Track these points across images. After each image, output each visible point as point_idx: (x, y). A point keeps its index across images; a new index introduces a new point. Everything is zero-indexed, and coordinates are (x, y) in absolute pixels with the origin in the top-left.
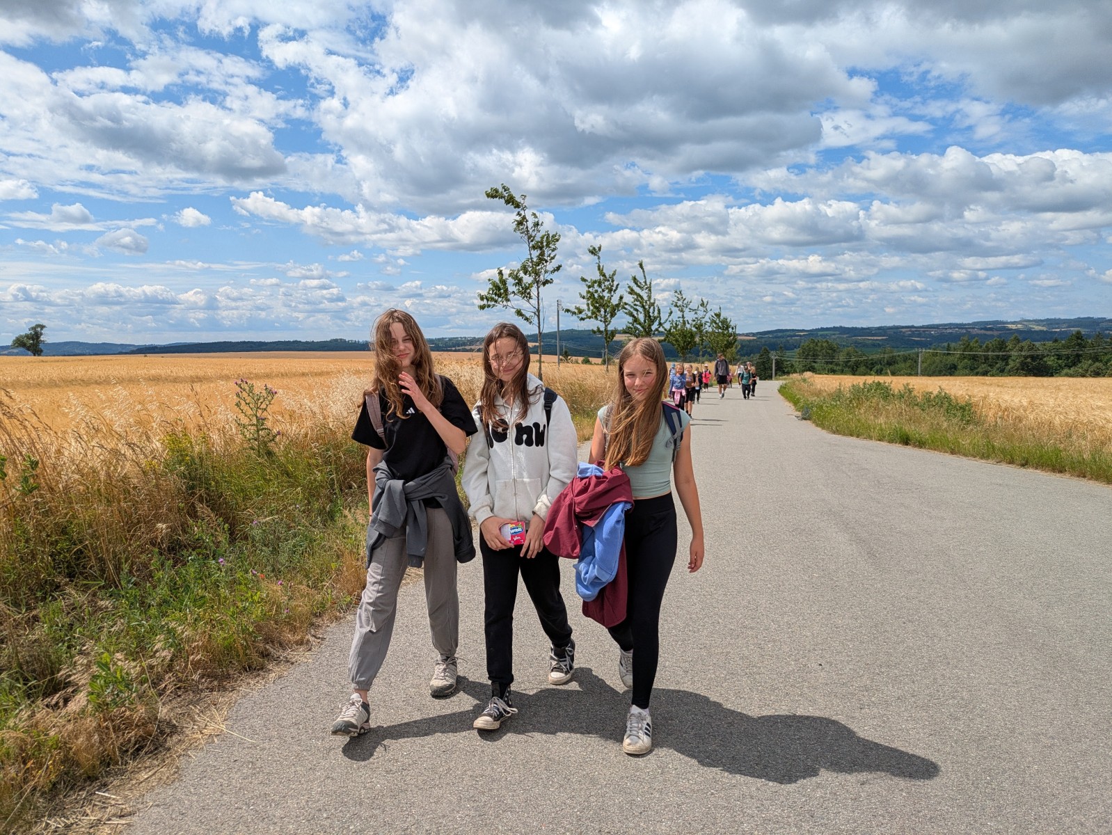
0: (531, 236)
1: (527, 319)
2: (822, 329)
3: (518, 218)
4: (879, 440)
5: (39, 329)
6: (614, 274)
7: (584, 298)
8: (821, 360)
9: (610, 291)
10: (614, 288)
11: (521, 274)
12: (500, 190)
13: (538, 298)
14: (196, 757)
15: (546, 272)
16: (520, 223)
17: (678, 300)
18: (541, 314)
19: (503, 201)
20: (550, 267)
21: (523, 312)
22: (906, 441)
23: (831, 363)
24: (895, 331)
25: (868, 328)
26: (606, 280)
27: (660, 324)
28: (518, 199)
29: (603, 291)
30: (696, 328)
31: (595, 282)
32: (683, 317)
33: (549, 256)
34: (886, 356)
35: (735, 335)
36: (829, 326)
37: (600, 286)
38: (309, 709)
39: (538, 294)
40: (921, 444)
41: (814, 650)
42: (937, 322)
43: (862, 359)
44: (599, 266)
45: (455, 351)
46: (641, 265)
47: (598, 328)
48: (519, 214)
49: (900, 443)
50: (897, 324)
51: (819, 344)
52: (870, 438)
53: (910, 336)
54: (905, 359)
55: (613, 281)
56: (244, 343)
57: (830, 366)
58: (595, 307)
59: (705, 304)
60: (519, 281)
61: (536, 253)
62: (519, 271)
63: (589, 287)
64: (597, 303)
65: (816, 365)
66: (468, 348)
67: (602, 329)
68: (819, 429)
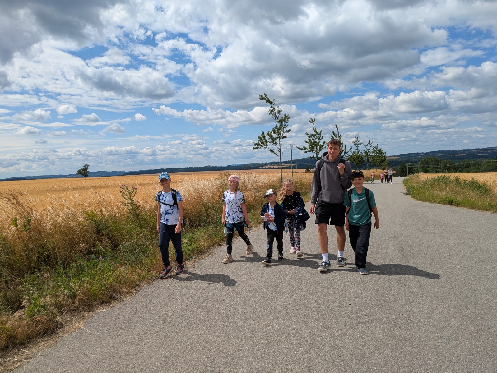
0: (277, 117)
1: (275, 154)
2: (432, 152)
3: (272, 109)
4: (439, 203)
5: (87, 167)
6: (321, 132)
7: (307, 142)
8: (431, 167)
9: (319, 139)
10: (321, 138)
11: (272, 134)
12: (264, 96)
13: (280, 144)
14: (66, 337)
15: (283, 132)
16: (272, 111)
17: (356, 141)
18: (281, 151)
19: (265, 101)
20: (285, 130)
21: (273, 150)
22: (451, 203)
23: (437, 168)
24: (470, 151)
25: (456, 151)
26: (317, 135)
27: (345, 153)
28: (271, 100)
29: (316, 139)
30: (366, 154)
31: (312, 135)
32: (358, 149)
33: (285, 125)
34: (465, 163)
35: (385, 157)
36: (436, 150)
37: (314, 137)
38: (119, 319)
39: (280, 142)
40: (458, 205)
41: (351, 298)
42: (491, 146)
43: (452, 165)
44: (314, 128)
45: (259, 169)
46: (336, 126)
47: (313, 156)
48: (272, 107)
49: (448, 204)
50: (470, 148)
51: (431, 159)
52: (435, 202)
53: (477, 153)
54: (475, 165)
55: (320, 135)
56: (169, 169)
57: (436, 169)
58: (312, 146)
59: (371, 143)
60: (271, 137)
61: (279, 125)
62: (271, 132)
63: (309, 137)
64: (313, 144)
65: (429, 169)
66: (264, 167)
67: (315, 156)
68: (413, 199)
